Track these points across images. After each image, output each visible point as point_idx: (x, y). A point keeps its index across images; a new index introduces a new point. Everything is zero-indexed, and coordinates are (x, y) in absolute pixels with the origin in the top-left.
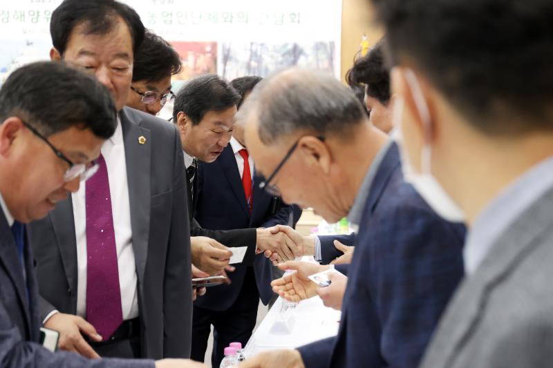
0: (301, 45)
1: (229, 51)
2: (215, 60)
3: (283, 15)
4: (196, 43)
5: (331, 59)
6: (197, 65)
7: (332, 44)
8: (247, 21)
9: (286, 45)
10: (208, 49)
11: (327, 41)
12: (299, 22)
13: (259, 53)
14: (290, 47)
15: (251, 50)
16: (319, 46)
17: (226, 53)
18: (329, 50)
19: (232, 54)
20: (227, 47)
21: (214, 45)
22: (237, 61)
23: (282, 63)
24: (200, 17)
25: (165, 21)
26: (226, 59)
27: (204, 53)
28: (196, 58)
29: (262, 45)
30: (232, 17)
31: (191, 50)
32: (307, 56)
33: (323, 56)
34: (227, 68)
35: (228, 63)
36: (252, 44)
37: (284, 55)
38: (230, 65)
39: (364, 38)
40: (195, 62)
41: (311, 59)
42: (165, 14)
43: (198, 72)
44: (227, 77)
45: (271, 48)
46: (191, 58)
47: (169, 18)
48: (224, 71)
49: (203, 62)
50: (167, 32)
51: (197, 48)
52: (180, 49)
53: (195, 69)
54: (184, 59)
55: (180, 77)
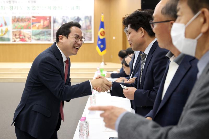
0: (80, 17)
1: (55, 19)
2: (50, 22)
3: (74, 7)
5: (90, 22)
8: (61, 9)
9: (75, 17)
10: (48, 19)
11: (89, 15)
12: (79, 9)
13: (65, 20)
14: (76, 18)
15: (63, 19)
16: (86, 17)
18: (90, 18)
19: (56, 20)
20: (54, 18)
21: (50, 17)
22: (58, 23)
24: (45, 8)
26: (54, 22)
27: (47, 20)
28: (44, 22)
29: (67, 17)
30: (56, 8)
31: (42, 19)
32: (82, 21)
33: (88, 21)
36: (63, 17)
38: (56, 24)
39: (102, 14)
40: (44, 23)
41: (84, 22)
42: (33, 7)
43: (45, 27)
44: (55, 28)
45: (70, 18)
46: (42, 22)
47: (34, 8)
48: (54, 26)
49: (46, 23)
50: (34, 13)
51: (44, 18)
52: (38, 19)
53: (44, 25)
54: (39, 22)
55: (38, 28)
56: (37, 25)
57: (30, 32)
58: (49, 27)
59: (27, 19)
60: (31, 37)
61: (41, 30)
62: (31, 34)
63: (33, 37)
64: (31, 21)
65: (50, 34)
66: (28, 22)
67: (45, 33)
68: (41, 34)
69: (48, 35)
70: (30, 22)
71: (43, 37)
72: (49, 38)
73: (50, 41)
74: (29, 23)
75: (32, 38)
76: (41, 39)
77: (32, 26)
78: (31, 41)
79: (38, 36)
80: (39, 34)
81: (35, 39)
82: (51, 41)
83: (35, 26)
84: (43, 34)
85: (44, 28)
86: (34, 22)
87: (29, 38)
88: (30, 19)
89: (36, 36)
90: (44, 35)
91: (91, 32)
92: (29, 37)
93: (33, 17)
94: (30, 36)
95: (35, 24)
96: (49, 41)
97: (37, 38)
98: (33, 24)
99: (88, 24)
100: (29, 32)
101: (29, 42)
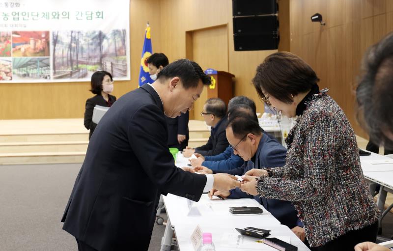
0: (104, 32)
1: (57, 36)
2: (48, 43)
3: (92, 13)
4: (35, 32)
5: (124, 41)
6: (37, 46)
7: (124, 31)
8: (68, 17)
9: (94, 32)
10: (43, 36)
11: (120, 28)
12: (102, 17)
13: (77, 38)
14: (97, 33)
15: (71, 36)
16: (116, 33)
17: (55, 38)
18: (122, 35)
19: (59, 39)
20: (56, 34)
21: (47, 33)
22: (62, 43)
23: (92, 44)
24: (38, 16)
25: (14, 18)
26: (55, 42)
27: (41, 38)
28: (36, 42)
29: (79, 32)
30: (58, 15)
31: (31, 37)
32: (108, 39)
33: (118, 39)
34: (56, 48)
35: (57, 45)
36: (72, 32)
37: (93, 39)
39: (148, 26)
40: (35, 44)
41: (111, 41)
42: (14, 14)
43: (38, 51)
44: (56, 54)
45: (84, 35)
46: (32, 42)
47: (17, 16)
48: (54, 50)
49: (40, 44)
50: (16, 26)
51: (36, 35)
52: (25, 37)
53: (35, 49)
54: (27, 43)
55: (25, 55)
56: (23, 48)
57: (10, 61)
58: (45, 51)
59: (3, 36)
60: (11, 72)
61: (30, 58)
62: (10, 65)
63: (16, 71)
64: (11, 41)
65: (48, 65)
66: (6, 43)
67: (39, 64)
68: (30, 65)
69: (45, 67)
70: (8, 42)
71: (35, 71)
72: (46, 73)
73: (48, 77)
74: (6, 45)
75: (14, 73)
76: (30, 75)
77: (12, 49)
78: (11, 79)
79: (25, 69)
80: (26, 65)
81: (19, 75)
82: (50, 78)
83: (20, 49)
84: (35, 66)
85: (36, 54)
86: (16, 43)
87: (7, 73)
88: (10, 36)
89: (21, 69)
90: (36, 68)
91: (125, 60)
92: (8, 71)
93: (15, 33)
94: (10, 69)
95: (18, 47)
96: (46, 78)
97: (24, 73)
98: (14, 47)
99: (119, 44)
100: (7, 61)
101: (7, 81)
